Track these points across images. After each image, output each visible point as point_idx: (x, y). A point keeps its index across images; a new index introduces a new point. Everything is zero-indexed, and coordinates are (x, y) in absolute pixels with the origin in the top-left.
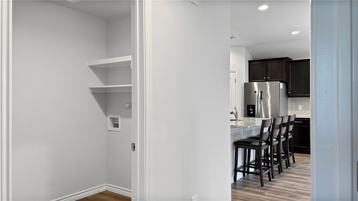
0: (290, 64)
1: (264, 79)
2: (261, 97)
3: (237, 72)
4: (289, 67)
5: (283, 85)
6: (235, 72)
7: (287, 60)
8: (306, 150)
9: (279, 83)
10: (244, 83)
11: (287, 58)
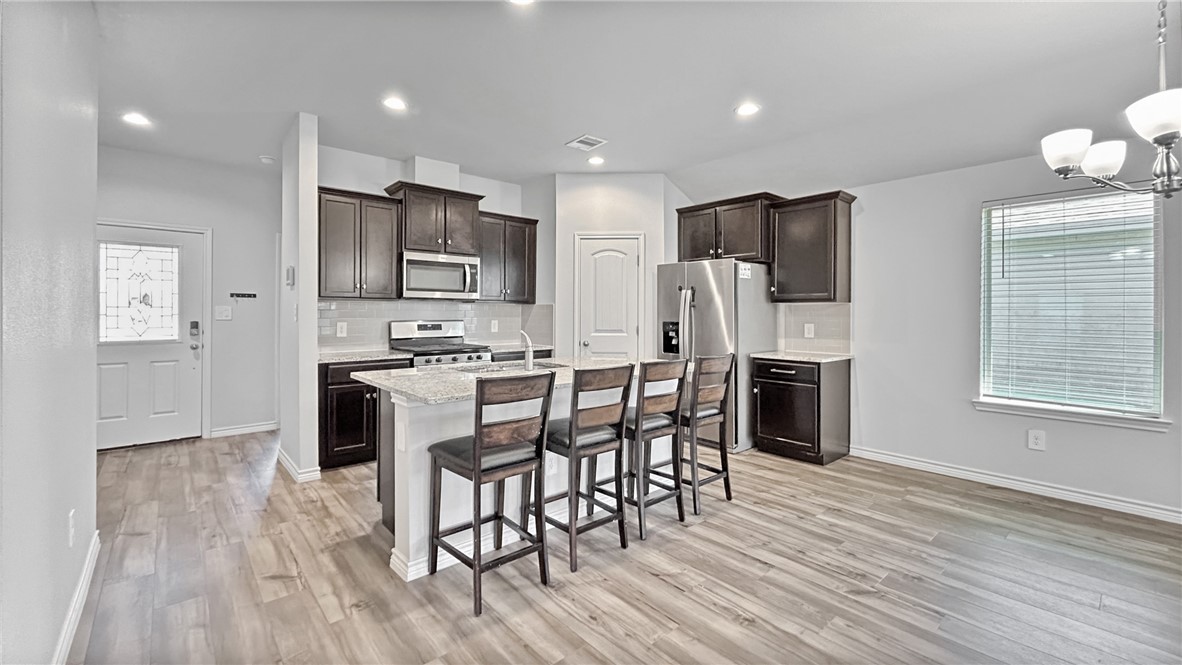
0: (778, 209)
1: (709, 255)
2: (693, 301)
3: (642, 238)
4: (774, 220)
5: (752, 269)
6: (638, 239)
7: (766, 202)
9: (735, 264)
10: (658, 266)
11: (766, 196)
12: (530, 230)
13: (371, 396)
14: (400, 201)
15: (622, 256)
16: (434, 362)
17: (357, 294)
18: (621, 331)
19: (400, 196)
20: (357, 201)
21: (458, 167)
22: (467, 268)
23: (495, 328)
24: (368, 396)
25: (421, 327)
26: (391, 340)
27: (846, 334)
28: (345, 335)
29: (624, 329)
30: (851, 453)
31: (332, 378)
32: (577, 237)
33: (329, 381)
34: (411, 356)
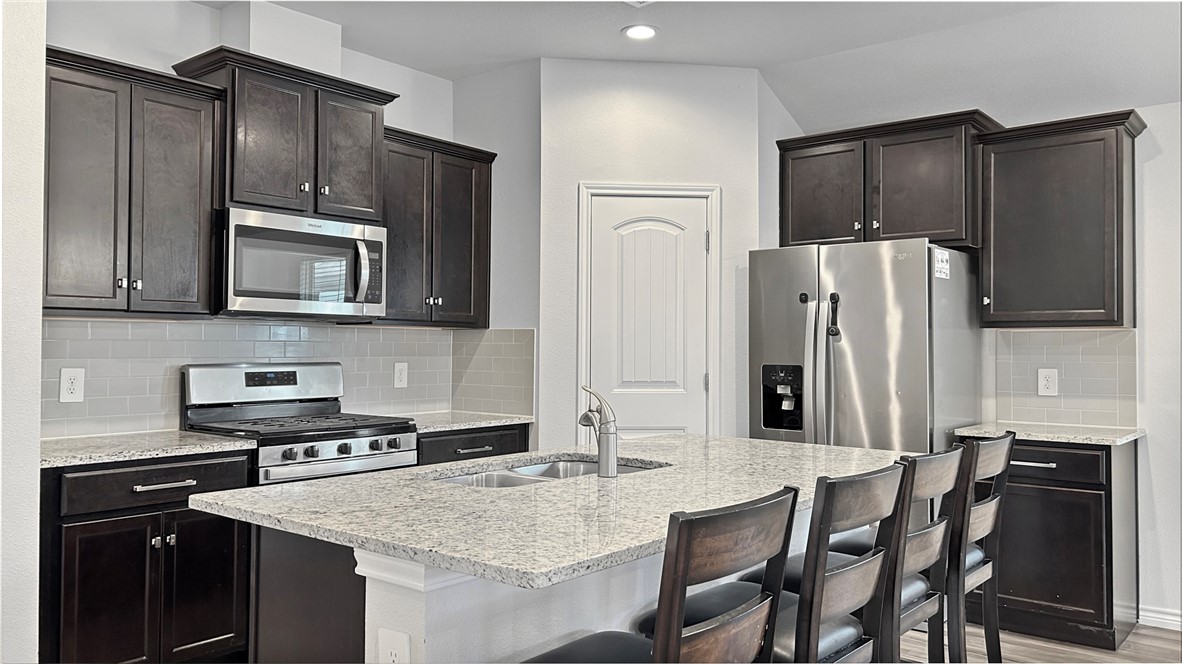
0: (990, 147)
1: (851, 232)
2: (834, 322)
3: (715, 196)
4: (986, 167)
5: (951, 261)
6: (707, 198)
7: (973, 132)
8: (1082, 627)
9: (929, 249)
10: (750, 252)
11: (972, 118)
12: (479, 173)
13: (164, 539)
14: (220, 95)
15: (675, 232)
16: (301, 458)
17: (120, 301)
18: (673, 384)
19: (218, 81)
20: (122, 87)
21: (337, 29)
22: (363, 250)
23: (401, 380)
24: (156, 541)
25: (254, 380)
26: (185, 407)
27: (1128, 390)
28: (79, 397)
29: (680, 382)
30: (1141, 621)
31: (71, 501)
32: (584, 192)
33: (64, 511)
34: (252, 445)
